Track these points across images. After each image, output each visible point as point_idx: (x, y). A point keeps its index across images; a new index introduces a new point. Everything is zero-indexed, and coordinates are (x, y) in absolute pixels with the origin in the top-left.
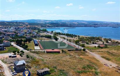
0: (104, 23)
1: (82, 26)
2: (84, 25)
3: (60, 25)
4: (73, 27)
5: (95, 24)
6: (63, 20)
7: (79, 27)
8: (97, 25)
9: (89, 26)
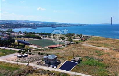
0: (57, 24)
1: (42, 27)
2: (43, 26)
3: (19, 26)
4: (33, 27)
5: (52, 25)
6: (18, 21)
7: (39, 27)
8: (54, 25)
9: (48, 27)
